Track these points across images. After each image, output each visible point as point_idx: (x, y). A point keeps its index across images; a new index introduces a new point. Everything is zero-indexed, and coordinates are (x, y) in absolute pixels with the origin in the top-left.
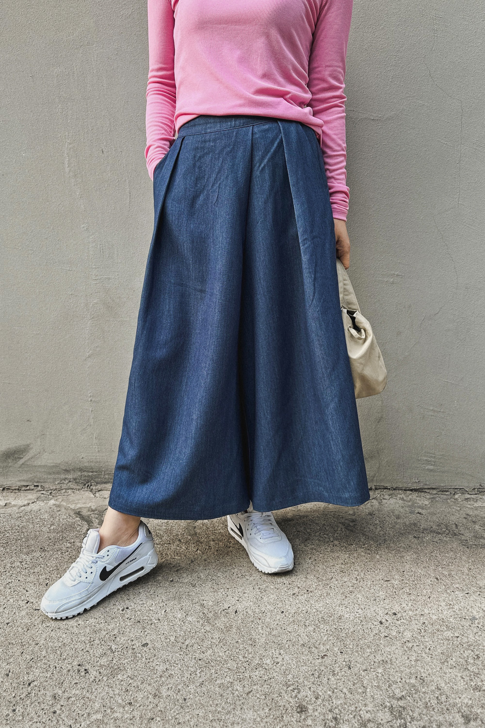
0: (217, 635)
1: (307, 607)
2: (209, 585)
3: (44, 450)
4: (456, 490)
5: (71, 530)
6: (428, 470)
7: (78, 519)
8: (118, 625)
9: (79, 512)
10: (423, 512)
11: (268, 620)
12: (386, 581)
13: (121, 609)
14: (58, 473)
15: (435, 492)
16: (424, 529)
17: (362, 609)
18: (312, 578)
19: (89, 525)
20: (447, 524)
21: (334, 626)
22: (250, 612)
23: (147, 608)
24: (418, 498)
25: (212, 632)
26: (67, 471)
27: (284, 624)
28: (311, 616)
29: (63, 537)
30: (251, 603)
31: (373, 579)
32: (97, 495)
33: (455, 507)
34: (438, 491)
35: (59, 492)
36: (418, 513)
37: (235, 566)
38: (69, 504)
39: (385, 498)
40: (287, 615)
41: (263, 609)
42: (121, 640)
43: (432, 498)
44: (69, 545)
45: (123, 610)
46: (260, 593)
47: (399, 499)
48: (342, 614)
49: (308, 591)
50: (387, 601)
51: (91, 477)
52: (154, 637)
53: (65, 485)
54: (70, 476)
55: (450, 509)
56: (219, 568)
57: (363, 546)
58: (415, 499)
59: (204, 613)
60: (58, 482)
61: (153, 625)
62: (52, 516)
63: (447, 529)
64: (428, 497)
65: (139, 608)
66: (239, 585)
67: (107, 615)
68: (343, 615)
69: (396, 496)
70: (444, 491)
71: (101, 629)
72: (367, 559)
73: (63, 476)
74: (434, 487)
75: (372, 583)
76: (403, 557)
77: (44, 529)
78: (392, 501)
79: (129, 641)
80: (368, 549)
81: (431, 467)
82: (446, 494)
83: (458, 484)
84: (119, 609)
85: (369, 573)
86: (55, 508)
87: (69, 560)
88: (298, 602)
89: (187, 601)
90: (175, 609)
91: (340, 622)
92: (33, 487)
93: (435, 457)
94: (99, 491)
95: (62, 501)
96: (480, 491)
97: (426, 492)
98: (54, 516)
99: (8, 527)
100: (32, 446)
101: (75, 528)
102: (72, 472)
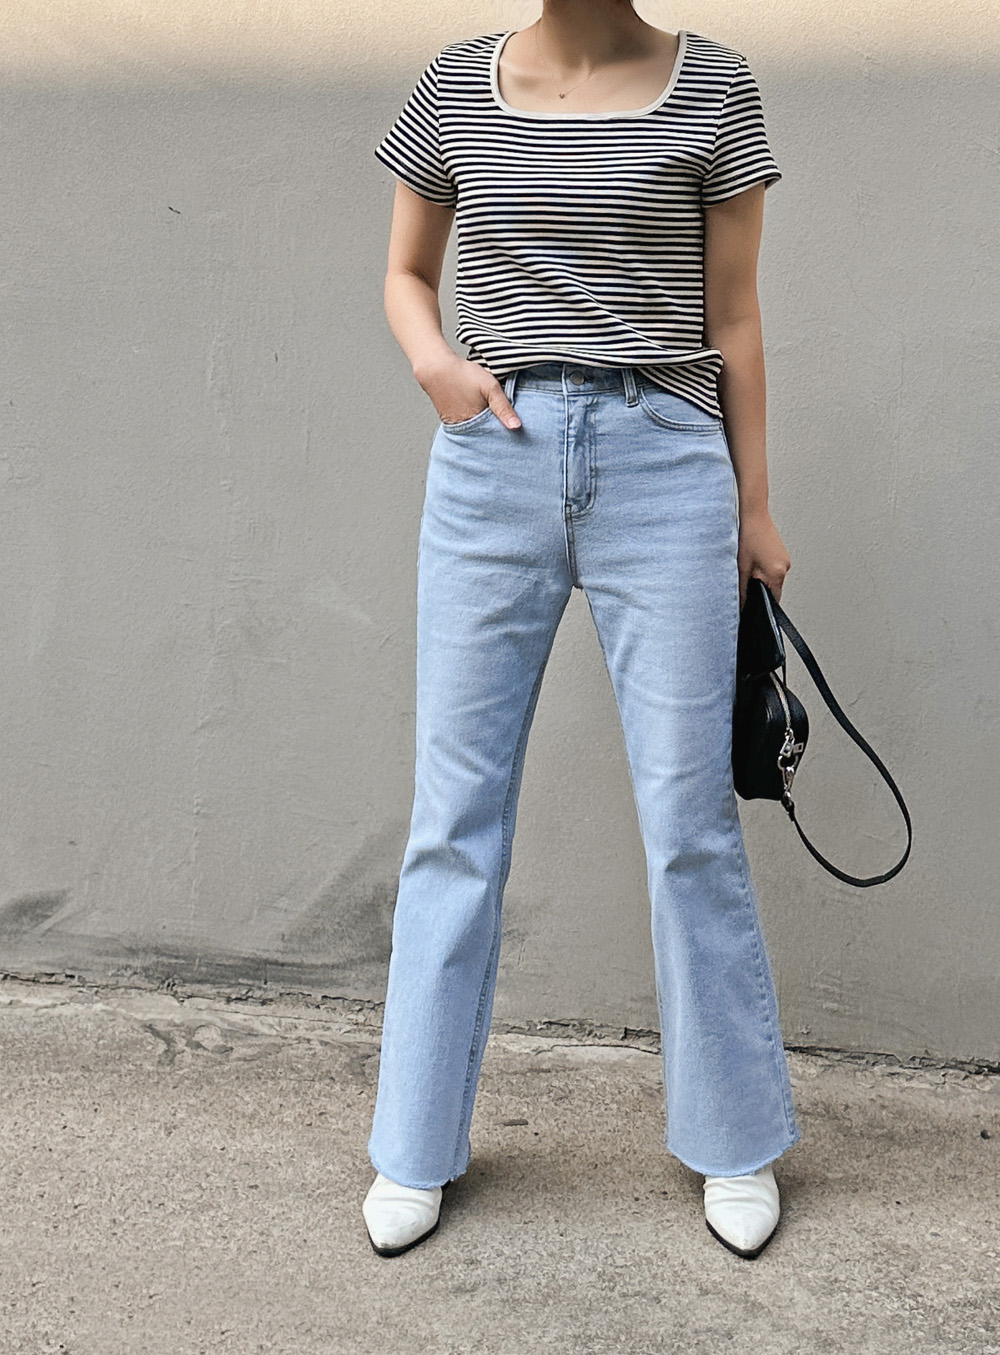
3: (94, 905)
6: (827, 1009)
7: (149, 1034)
9: (151, 1025)
15: (838, 1056)
26: (133, 952)
29: (121, 1056)
32: (186, 1003)
34: (845, 1057)
35: (113, 991)
38: (131, 1012)
44: (132, 1067)
51: (174, 968)
54: (137, 963)
60: (114, 971)
62: (100, 1026)
64: (820, 1063)
70: (855, 1056)
73: (122, 961)
74: (837, 1047)
77: (87, 1043)
82: (859, 1061)
83: (884, 1045)
86: (106, 1016)
92: (62, 978)
93: (841, 985)
94: (189, 997)
95: (118, 1006)
96: (926, 1062)
97: (821, 1056)
98: (104, 1027)
99: (18, 1036)
100: (71, 894)
101: (142, 1046)
102: (142, 954)
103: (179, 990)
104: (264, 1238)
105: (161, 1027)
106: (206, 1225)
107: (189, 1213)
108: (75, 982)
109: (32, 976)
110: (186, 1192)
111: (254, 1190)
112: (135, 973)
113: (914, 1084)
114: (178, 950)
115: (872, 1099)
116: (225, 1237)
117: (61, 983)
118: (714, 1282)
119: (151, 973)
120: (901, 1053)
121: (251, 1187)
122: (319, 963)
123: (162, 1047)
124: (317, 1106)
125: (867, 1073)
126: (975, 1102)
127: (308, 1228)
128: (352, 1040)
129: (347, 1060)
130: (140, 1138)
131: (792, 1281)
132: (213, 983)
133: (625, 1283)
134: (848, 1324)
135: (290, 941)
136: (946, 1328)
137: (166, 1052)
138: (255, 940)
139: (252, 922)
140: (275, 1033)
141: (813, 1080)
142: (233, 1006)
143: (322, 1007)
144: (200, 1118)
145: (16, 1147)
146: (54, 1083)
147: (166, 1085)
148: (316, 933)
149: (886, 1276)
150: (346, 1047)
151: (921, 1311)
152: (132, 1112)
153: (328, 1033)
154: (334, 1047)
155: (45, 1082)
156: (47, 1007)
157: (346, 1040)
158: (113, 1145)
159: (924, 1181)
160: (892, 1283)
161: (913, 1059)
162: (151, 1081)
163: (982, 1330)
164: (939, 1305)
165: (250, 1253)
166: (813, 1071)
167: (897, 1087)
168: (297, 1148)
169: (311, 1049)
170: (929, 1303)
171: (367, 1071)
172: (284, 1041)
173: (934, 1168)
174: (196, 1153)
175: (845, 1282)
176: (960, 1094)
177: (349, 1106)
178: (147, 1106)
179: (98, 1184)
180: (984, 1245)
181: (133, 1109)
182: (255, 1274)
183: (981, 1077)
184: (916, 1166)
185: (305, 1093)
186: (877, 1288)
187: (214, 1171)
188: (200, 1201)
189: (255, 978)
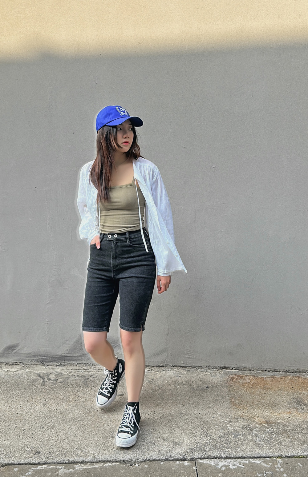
3: (25, 346)
4: (199, 367)
5: (36, 382)
9: (39, 374)
20: (189, 381)
26: (34, 356)
29: (33, 384)
34: (191, 367)
35: (30, 366)
36: (180, 376)
38: (34, 371)
39: (169, 370)
51: (44, 359)
53: (33, 363)
54: (35, 359)
58: (181, 371)
60: (30, 361)
64: (186, 370)
69: (174, 369)
70: (194, 367)
73: (32, 358)
78: (171, 372)
81: (189, 356)
86: (29, 373)
92: (19, 363)
93: (190, 352)
94: (48, 366)
95: (32, 370)
96: (209, 368)
97: (186, 368)
98: (29, 376)
99: (9, 380)
100: (19, 344)
101: (38, 381)
102: (36, 356)
103: (45, 364)
104: (66, 435)
105: (41, 375)
106: (53, 433)
107: (49, 429)
108: (22, 364)
109: (12, 363)
110: (49, 423)
111: (64, 421)
112: (35, 361)
113: (207, 373)
114: (44, 355)
115: (198, 379)
116: (58, 436)
117: (19, 364)
118: (166, 437)
119: (39, 361)
120: (204, 366)
121: (63, 420)
122: (76, 355)
123: (42, 381)
124: (77, 395)
125: (197, 371)
126: (220, 377)
127: (76, 431)
128: (85, 374)
129: (83, 380)
130: (38, 408)
131: (183, 435)
132: (53, 362)
133: (147, 440)
134: (196, 446)
135: (70, 351)
136: (217, 445)
137: (43, 382)
138: (62, 351)
139: (61, 347)
140: (67, 374)
141: (185, 375)
142: (58, 367)
143: (77, 366)
144: (51, 401)
145: (10, 414)
146: (18, 393)
147: (43, 392)
148: (75, 349)
149: (203, 431)
150: (83, 377)
151: (211, 440)
152: (36, 401)
153: (79, 373)
154: (80, 377)
155: (16, 394)
156: (16, 371)
157: (83, 375)
158: (32, 411)
159: (210, 402)
160: (205, 433)
161: (206, 367)
162: (40, 391)
163: (225, 444)
164: (215, 438)
165: (63, 440)
166: (185, 372)
167: (203, 375)
168: (73, 407)
169: (75, 378)
170: (213, 438)
171: (88, 383)
172: (69, 376)
173: (212, 397)
174: (51, 411)
175: (195, 433)
176: (217, 375)
177: (84, 394)
178: (39, 398)
179: (29, 423)
180: (224, 419)
181: (36, 400)
182: (65, 446)
183: (221, 370)
184: (208, 397)
185: (74, 391)
186: (202, 435)
187: (55, 416)
188: (52, 425)
189: (62, 360)
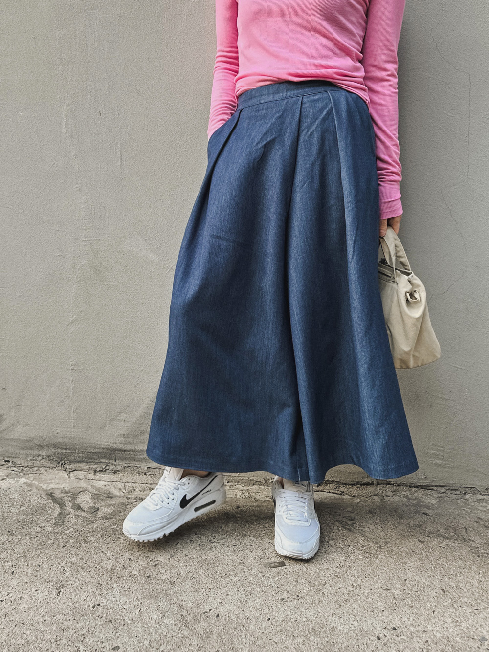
0: (195, 642)
1: (296, 615)
2: (190, 584)
3: (18, 422)
4: (467, 489)
5: (42, 513)
6: (436, 465)
7: (50, 501)
8: (87, 623)
9: (51, 493)
10: (430, 512)
11: (252, 627)
12: (385, 590)
13: (91, 606)
14: (32, 448)
15: (443, 490)
16: (430, 533)
17: (358, 621)
18: (303, 581)
19: (61, 508)
20: (455, 528)
21: (326, 639)
22: (233, 617)
23: (120, 606)
24: (424, 496)
25: (190, 637)
26: (41, 447)
27: (270, 633)
28: (300, 625)
29: (32, 520)
30: (235, 607)
31: (371, 587)
32: (72, 475)
33: (465, 509)
34: (447, 490)
35: (31, 470)
36: (424, 513)
37: (219, 564)
38: (40, 484)
39: (387, 494)
40: (274, 623)
41: (248, 615)
42: (91, 640)
43: (440, 497)
44: (39, 529)
45: (94, 607)
46: (245, 596)
47: (403, 497)
48: (335, 625)
49: (298, 596)
50: (386, 613)
51: (64, 455)
52: (126, 639)
53: (38, 462)
54: (44, 453)
55: (460, 511)
56: (200, 566)
57: (361, 549)
58: (421, 497)
59: (182, 615)
60: (31, 458)
61: (126, 625)
62: (22, 496)
63: (455, 534)
64: (435, 496)
65: (112, 605)
66: (222, 585)
67: (76, 612)
68: (336, 627)
69: (400, 493)
70: (453, 489)
71: (69, 628)
72: (365, 563)
73: (36, 452)
74: (442, 484)
75: (369, 591)
76: (405, 563)
77: (13, 510)
78: (396, 498)
79: (99, 642)
80: (367, 552)
81: (439, 462)
82: (456, 493)
83: (469, 481)
84: (90, 605)
85: (367, 579)
86: (26, 487)
87: (38, 546)
88: (286, 608)
89: (164, 600)
90: (150, 608)
91: (332, 634)
92: (3, 462)
94: (74, 471)
95: (34, 480)
98: (25, 496)
101: (46, 511)
102: (46, 448)
103: (68, 467)
105: (57, 494)
108: (10, 464)
112: (43, 459)
114: (66, 445)
117: (3, 465)
119: (52, 458)
132: (87, 462)
135: (128, 437)
137: (60, 514)
138: (109, 437)
139: (106, 428)
140: (122, 494)
142: (98, 475)
143: (148, 474)
147: (58, 545)
152: (36, 573)
162: (49, 542)
168: (143, 601)
178: (45, 566)
181: (37, 569)
189: (110, 459)
